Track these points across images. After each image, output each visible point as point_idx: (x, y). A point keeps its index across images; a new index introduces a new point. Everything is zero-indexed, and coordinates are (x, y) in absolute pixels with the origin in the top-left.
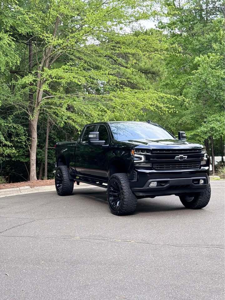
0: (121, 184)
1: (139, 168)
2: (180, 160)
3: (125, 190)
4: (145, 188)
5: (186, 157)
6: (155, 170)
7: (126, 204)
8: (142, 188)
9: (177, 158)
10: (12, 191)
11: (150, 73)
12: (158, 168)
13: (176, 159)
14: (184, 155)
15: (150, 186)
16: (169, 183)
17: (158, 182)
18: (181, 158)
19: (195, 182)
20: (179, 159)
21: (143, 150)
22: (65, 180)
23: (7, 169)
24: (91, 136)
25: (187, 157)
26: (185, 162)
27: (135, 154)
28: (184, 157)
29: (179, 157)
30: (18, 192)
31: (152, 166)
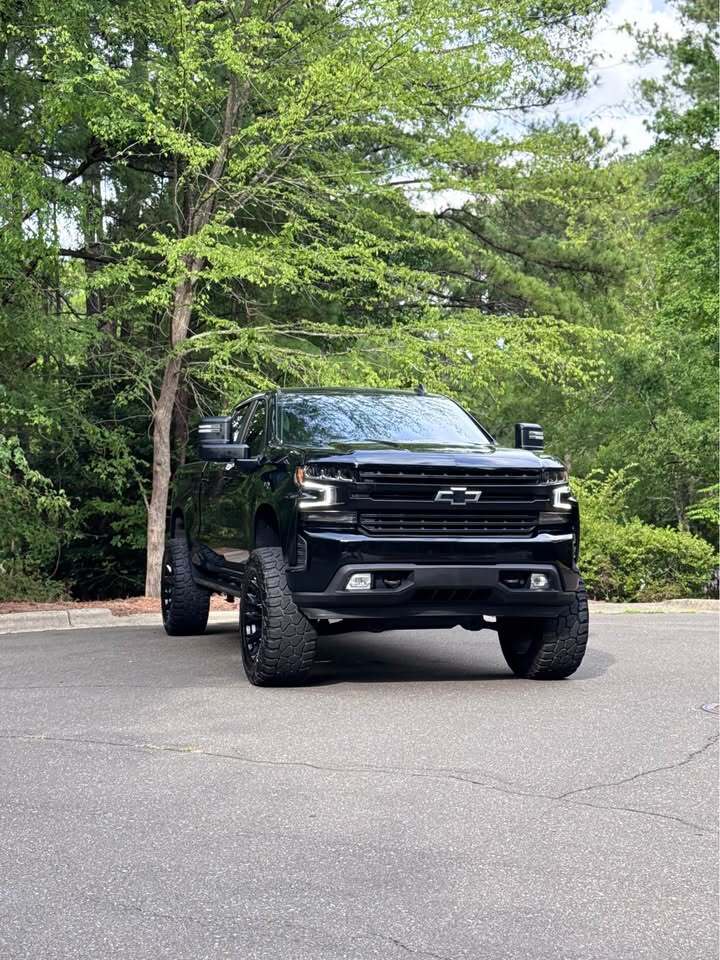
0: (263, 579)
1: (317, 526)
2: (452, 503)
3: (271, 601)
4: (332, 591)
5: (478, 493)
6: (371, 533)
7: (277, 646)
8: (322, 591)
9: (443, 496)
10: (44, 618)
11: (585, 269)
12: (376, 526)
13: (438, 498)
14: (469, 489)
15: (348, 587)
16: (412, 580)
17: (376, 575)
18: (458, 496)
19: (511, 581)
20: (452, 500)
21: (332, 468)
22: (180, 584)
23: (107, 566)
24: (205, 429)
25: (482, 495)
26: (473, 510)
27: (304, 479)
28: (467, 493)
29: (451, 493)
30: (60, 621)
31: (358, 520)
